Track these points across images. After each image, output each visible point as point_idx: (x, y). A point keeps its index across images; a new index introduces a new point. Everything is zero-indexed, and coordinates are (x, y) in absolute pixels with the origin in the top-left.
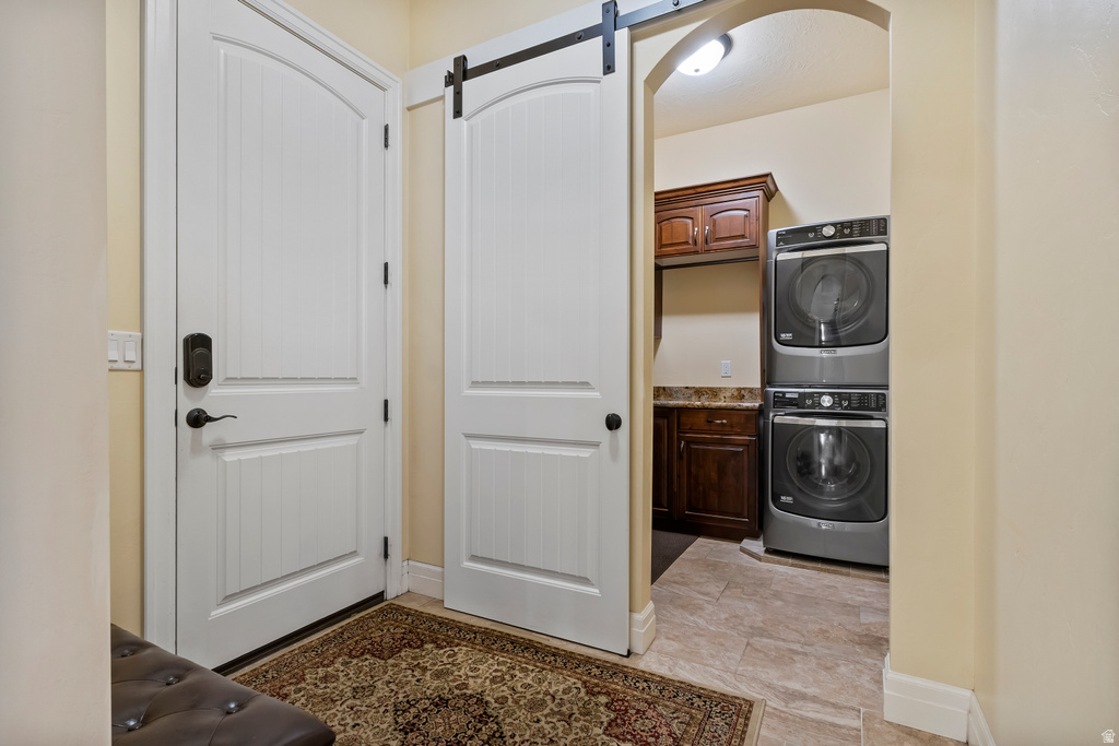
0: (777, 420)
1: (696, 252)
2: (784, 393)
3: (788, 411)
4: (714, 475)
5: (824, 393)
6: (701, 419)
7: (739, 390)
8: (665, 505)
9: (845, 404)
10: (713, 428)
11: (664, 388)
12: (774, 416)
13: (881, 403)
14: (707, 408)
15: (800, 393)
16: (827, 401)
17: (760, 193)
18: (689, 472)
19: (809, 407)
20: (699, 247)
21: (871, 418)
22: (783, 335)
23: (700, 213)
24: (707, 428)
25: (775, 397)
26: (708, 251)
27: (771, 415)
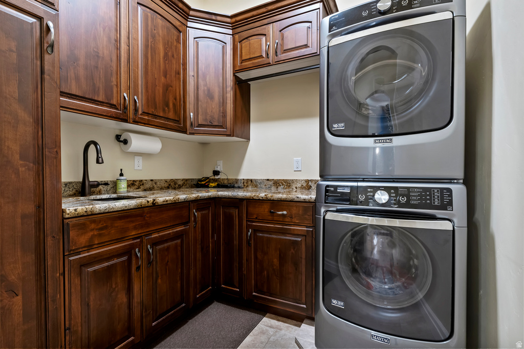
0: (329, 216)
1: (269, 65)
2: (336, 187)
3: (340, 207)
4: (276, 261)
5: (378, 188)
6: (264, 210)
7: (307, 181)
8: (237, 285)
9: (403, 200)
10: (276, 218)
11: (251, 180)
12: (326, 211)
13: (446, 201)
14: (270, 200)
15: (352, 187)
16: (382, 197)
17: (319, 5)
18: (256, 257)
19: (361, 203)
20: (270, 60)
21: (433, 218)
22: (335, 126)
23: (272, 30)
24: (270, 218)
25: (327, 191)
26: (278, 63)
27: (323, 210)
